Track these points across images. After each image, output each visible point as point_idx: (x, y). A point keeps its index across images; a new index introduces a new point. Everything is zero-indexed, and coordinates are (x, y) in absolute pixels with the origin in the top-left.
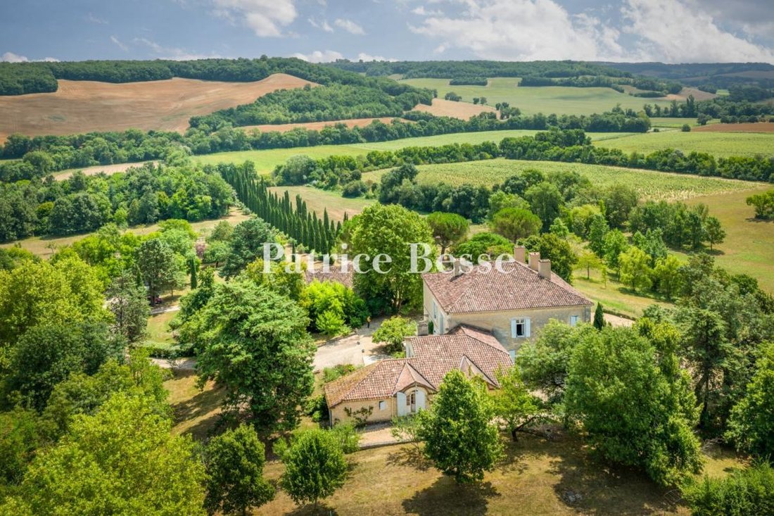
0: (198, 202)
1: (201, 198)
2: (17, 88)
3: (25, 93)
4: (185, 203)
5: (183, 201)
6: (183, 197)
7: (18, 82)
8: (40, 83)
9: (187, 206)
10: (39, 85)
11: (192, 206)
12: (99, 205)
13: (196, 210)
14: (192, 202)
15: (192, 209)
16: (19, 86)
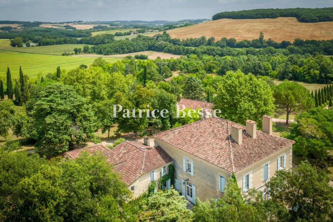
0: (311, 73)
1: (313, 71)
2: (316, 19)
3: (319, 22)
4: (305, 73)
5: (305, 71)
6: (305, 70)
7: (317, 17)
8: (327, 17)
9: (306, 74)
10: (326, 18)
11: (308, 75)
12: (265, 68)
13: (309, 77)
14: (309, 73)
15: (308, 76)
16: (316, 18)
